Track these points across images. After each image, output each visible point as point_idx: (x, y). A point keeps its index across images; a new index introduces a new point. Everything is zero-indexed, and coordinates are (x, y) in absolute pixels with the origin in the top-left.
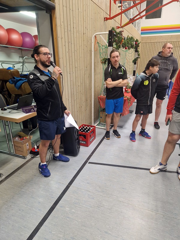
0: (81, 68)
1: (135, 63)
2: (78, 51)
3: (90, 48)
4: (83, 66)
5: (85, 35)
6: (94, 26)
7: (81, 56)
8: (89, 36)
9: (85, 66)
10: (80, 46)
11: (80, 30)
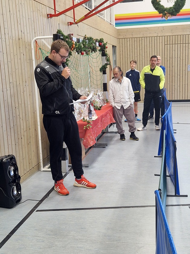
0: (18, 84)
1: (104, 73)
2: (13, 62)
3: (29, 56)
4: (21, 80)
5: (21, 40)
6: (33, 28)
7: (17, 67)
8: (26, 41)
9: (24, 80)
10: (15, 55)
11: (14, 35)
